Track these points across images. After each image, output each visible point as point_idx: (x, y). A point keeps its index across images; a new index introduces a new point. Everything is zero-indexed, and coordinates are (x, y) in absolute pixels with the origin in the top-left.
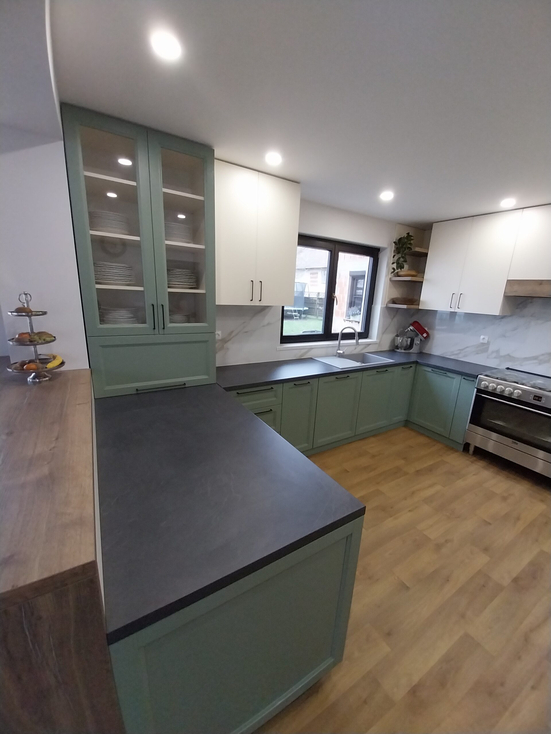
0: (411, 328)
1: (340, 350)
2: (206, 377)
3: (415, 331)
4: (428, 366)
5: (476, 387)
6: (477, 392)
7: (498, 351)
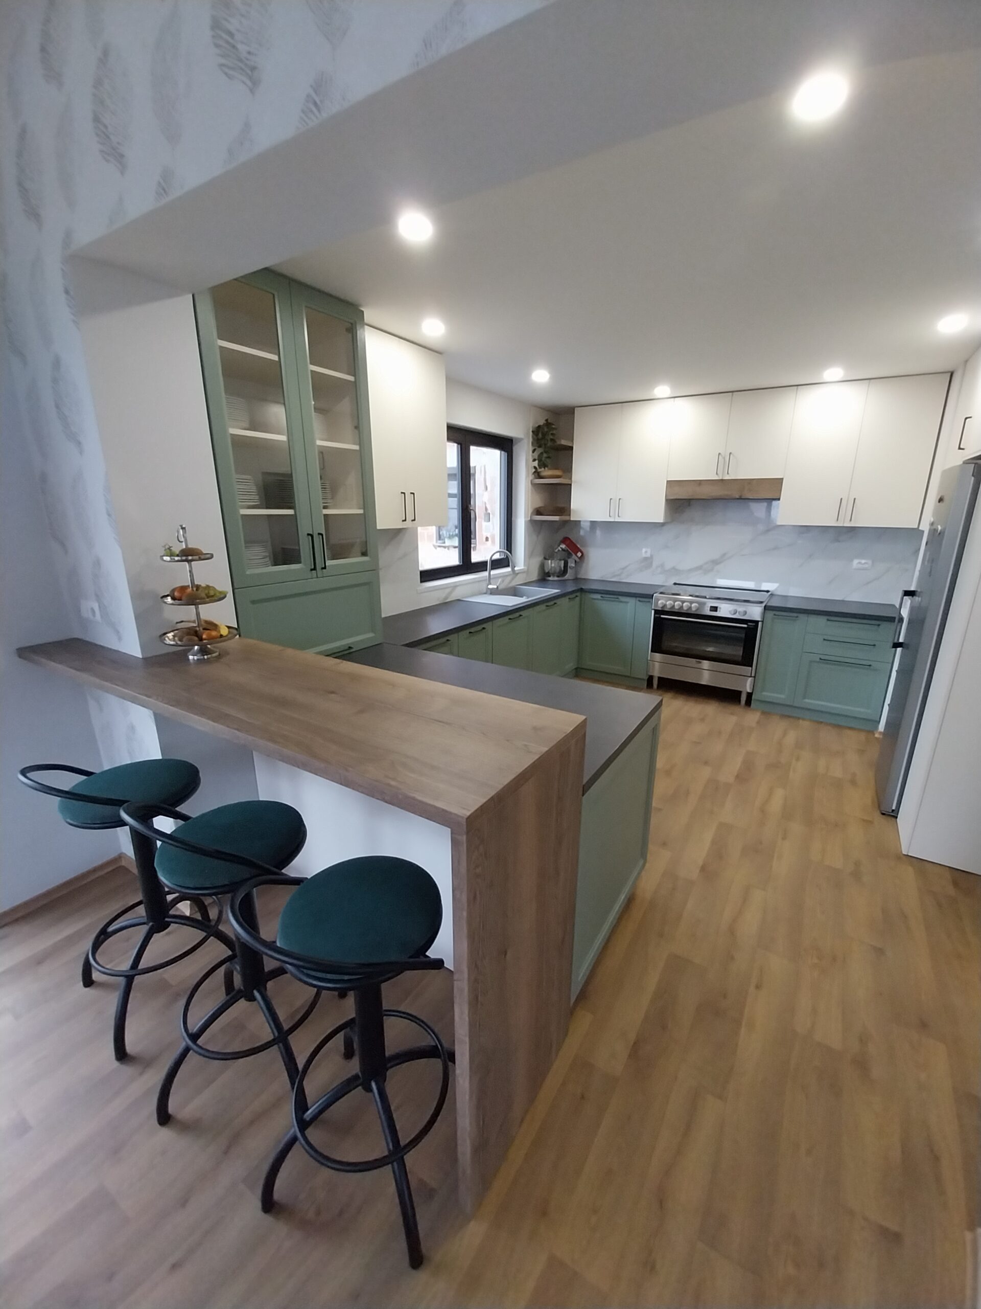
0: (563, 546)
1: (490, 584)
2: (371, 635)
3: (567, 550)
4: (597, 593)
5: (653, 608)
6: (655, 614)
7: (662, 566)
